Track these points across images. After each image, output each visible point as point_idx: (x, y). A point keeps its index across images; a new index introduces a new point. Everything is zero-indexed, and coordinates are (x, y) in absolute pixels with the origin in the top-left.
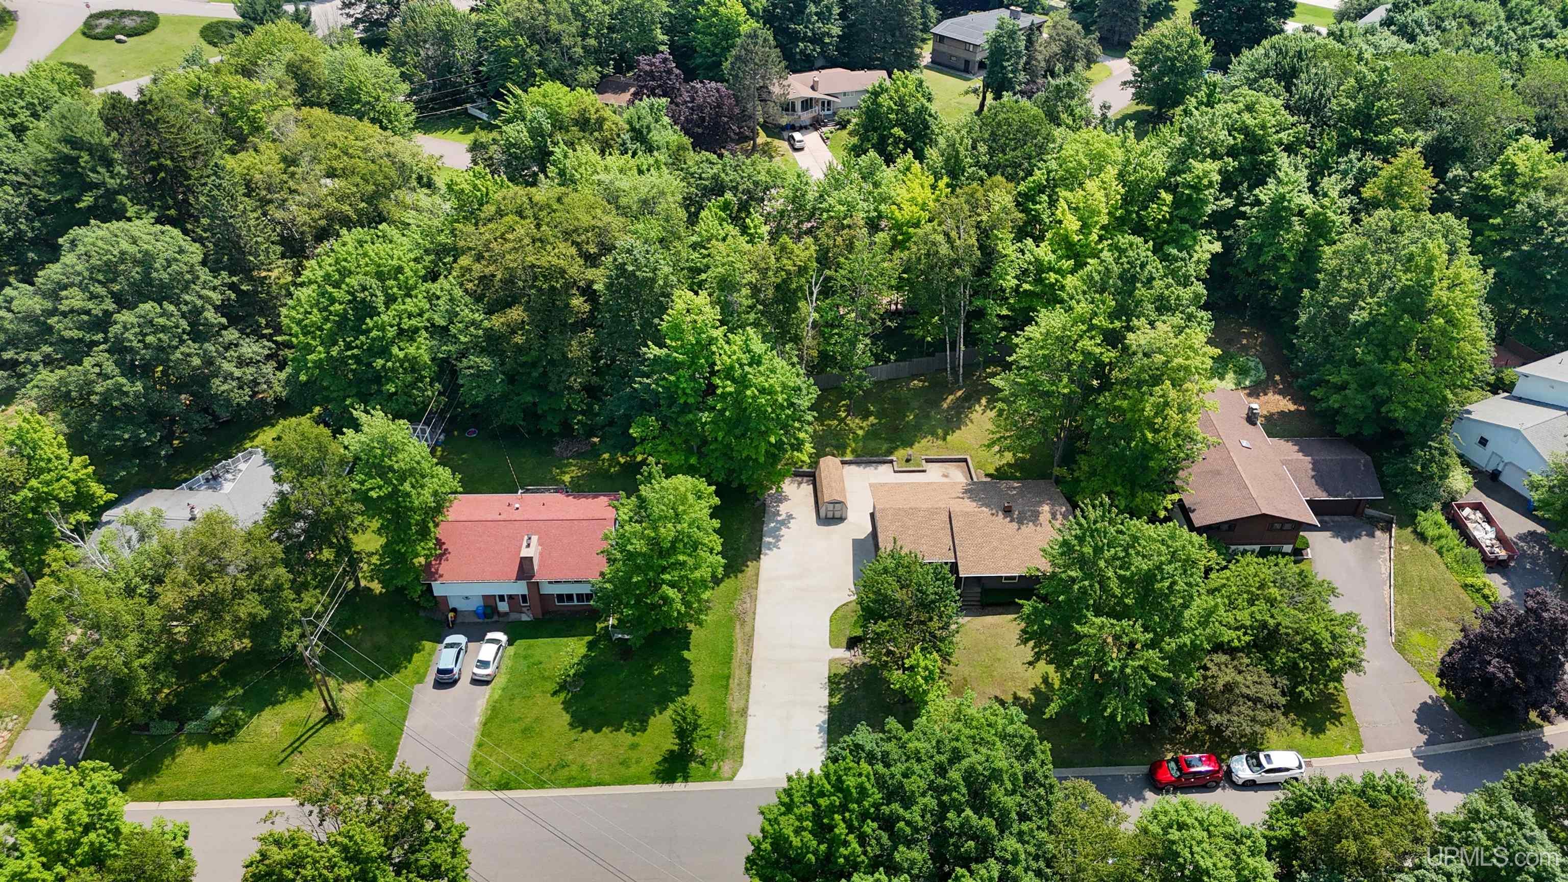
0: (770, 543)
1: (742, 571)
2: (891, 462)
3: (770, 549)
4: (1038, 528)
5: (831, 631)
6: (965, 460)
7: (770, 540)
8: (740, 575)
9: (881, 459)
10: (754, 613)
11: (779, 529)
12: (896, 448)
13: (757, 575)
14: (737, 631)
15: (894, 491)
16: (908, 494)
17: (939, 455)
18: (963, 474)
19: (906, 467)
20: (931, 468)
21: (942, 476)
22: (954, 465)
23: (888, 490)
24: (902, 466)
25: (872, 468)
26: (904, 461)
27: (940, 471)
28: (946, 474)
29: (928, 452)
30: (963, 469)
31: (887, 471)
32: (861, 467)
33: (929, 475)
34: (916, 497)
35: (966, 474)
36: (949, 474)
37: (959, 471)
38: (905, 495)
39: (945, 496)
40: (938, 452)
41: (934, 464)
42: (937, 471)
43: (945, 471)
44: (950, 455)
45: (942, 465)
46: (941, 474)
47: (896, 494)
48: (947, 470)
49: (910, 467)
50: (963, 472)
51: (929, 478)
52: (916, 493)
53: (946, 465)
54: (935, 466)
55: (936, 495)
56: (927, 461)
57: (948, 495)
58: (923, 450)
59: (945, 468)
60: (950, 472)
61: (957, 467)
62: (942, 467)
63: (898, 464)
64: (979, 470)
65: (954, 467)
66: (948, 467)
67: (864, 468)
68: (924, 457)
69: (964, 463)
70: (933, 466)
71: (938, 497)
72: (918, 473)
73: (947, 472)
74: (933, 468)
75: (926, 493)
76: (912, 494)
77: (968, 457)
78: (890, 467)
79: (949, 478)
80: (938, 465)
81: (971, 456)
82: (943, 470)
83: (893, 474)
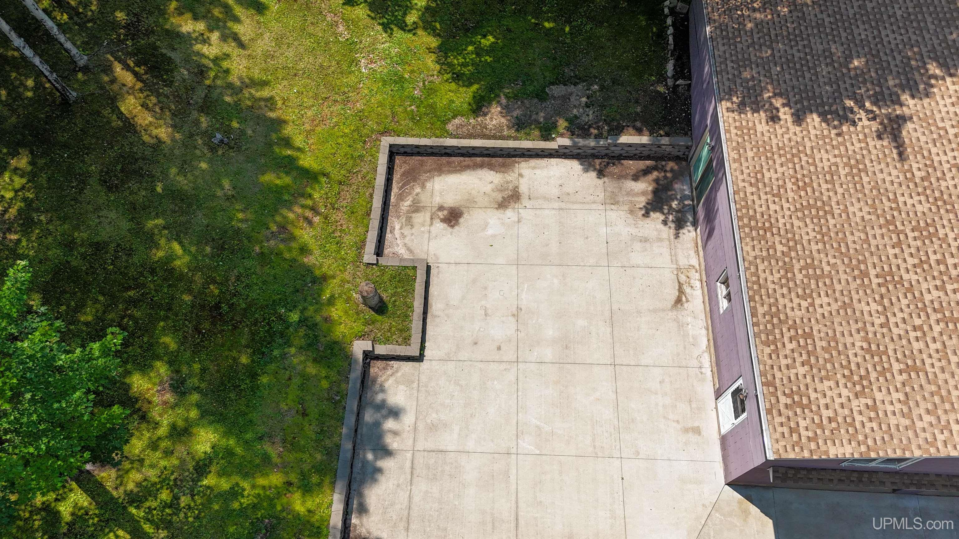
2: (369, 359)
6: (394, 151)
15: (859, 359)
16: (881, 304)
17: (369, 215)
18: (450, 172)
19: (406, 317)
20: (409, 250)
21: (452, 227)
22: (404, 185)
23: (842, 381)
24: (401, 331)
25: (390, 424)
26: (379, 318)
27: (427, 228)
28: (445, 212)
29: (348, 240)
30: (428, 168)
31: (409, 383)
32: (383, 463)
33: (444, 258)
34: (906, 277)
35: (449, 163)
36: (445, 205)
37: (436, 179)
38: (900, 315)
39: (880, 176)
40: (352, 213)
41: (388, 236)
42: (427, 235)
43: (428, 216)
44: (370, 184)
45: (398, 217)
46: (439, 226)
47: (886, 352)
48: (423, 207)
49: (410, 307)
50: (440, 170)
51: (457, 261)
52: (865, 274)
53: (397, 205)
54: (403, 236)
55: (874, 206)
56: (379, 252)
57: (870, 169)
58: (338, 252)
59: (413, 212)
60: (437, 200)
61: (415, 180)
62: (409, 220)
63: (387, 341)
64: (450, 127)
65: (412, 188)
66: (408, 203)
67: (387, 452)
68: (369, 256)
69: (398, 160)
70: (399, 242)
71: (896, 200)
72: (432, 290)
73: (434, 210)
74: (410, 244)
75: (867, 241)
76: (883, 290)
77: (386, 141)
78: (389, 372)
79: (464, 210)
80: (397, 227)
81: (386, 132)
82: (419, 218)
83: (425, 365)
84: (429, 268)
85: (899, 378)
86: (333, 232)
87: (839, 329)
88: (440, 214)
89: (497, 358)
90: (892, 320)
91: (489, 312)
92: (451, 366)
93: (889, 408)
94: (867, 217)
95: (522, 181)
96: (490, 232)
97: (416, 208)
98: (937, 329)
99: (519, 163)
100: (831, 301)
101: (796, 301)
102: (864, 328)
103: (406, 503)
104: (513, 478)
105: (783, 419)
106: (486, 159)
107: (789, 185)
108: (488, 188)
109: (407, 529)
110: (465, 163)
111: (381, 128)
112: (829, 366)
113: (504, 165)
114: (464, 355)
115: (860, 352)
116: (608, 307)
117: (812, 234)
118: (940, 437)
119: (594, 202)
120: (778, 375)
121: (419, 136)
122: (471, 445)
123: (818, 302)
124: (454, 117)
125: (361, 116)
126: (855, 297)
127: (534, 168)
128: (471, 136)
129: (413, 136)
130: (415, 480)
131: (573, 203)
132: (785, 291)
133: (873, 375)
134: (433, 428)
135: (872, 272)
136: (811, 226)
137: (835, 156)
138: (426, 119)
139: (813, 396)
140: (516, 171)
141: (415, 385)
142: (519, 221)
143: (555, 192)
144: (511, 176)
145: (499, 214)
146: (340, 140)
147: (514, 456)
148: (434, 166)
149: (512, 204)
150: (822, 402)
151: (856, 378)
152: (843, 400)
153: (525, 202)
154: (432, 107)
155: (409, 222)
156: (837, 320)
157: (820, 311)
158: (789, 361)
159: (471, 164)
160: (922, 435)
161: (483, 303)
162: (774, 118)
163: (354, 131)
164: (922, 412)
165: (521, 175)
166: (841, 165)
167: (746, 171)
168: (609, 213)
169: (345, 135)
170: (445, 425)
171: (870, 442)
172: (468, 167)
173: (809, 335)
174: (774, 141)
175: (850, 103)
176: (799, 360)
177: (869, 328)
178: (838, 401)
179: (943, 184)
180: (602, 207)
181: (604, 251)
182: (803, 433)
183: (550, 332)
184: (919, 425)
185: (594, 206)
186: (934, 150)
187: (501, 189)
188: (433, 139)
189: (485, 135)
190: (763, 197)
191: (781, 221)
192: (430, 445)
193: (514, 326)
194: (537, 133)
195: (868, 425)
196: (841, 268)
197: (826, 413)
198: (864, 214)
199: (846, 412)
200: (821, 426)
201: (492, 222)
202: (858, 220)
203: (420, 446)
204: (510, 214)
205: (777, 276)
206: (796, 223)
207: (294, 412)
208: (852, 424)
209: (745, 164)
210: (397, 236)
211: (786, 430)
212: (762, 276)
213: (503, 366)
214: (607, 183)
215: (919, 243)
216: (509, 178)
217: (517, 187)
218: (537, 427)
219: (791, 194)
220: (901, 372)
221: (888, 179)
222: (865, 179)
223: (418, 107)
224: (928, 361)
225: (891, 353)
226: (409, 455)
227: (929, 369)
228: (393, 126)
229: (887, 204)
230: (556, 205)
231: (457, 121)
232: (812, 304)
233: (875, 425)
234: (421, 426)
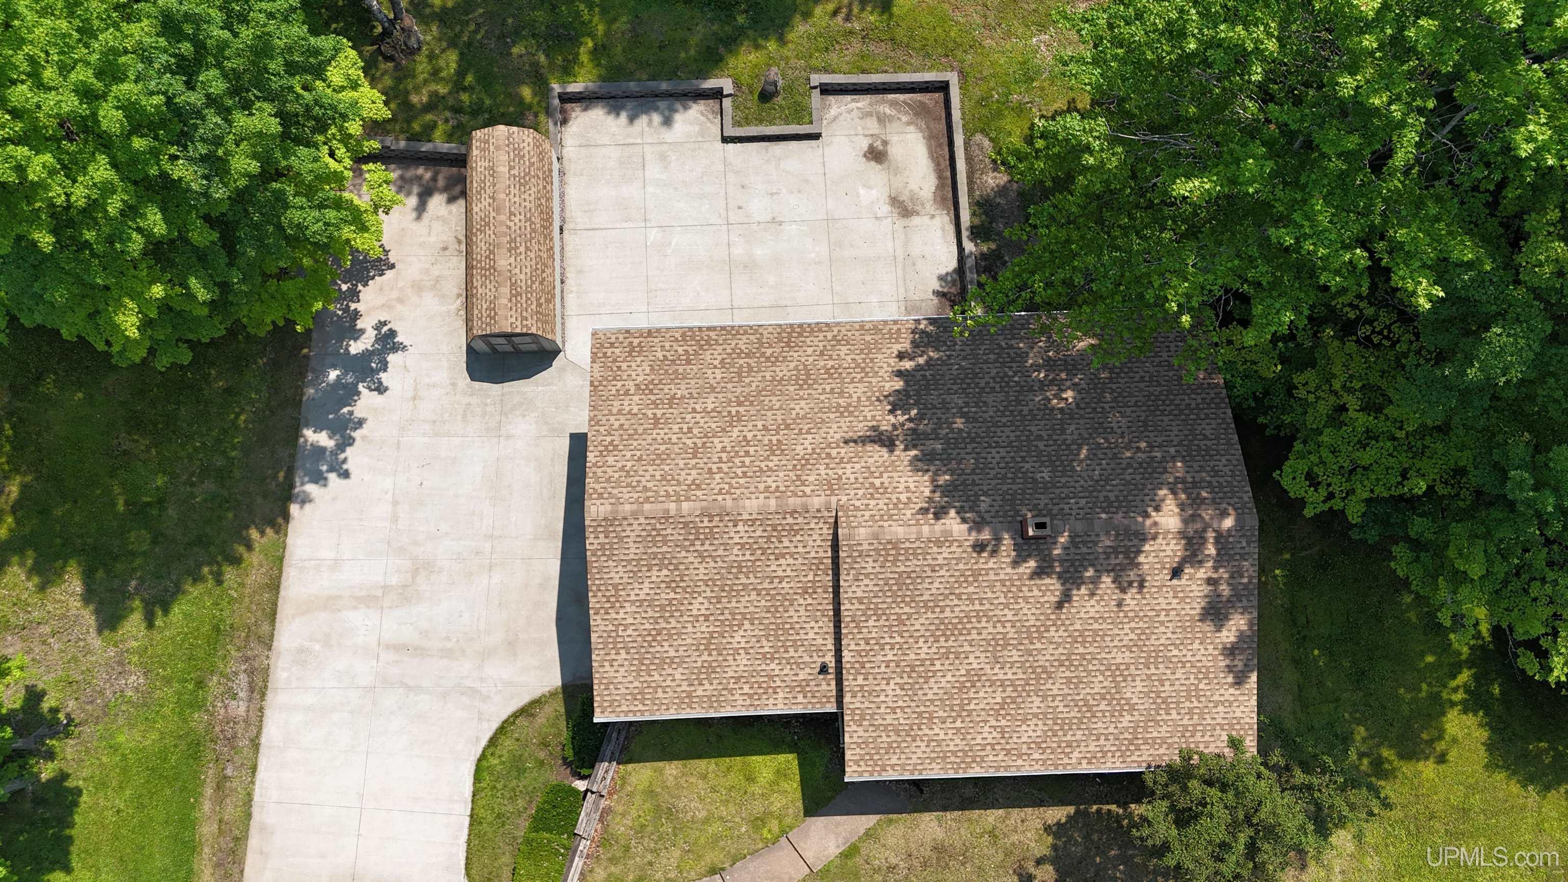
0: (320, 451)
1: (236, 561)
2: (717, 94)
3: (319, 479)
4: (1131, 598)
5: (475, 820)
6: (943, 87)
7: (323, 439)
8: (230, 573)
9: (684, 86)
10: (255, 745)
11: (350, 394)
12: (731, 42)
13: (274, 586)
14: (207, 806)
15: (667, 391)
16: (713, 410)
17: (863, 72)
18: (930, 148)
19: (761, 121)
20: (835, 118)
21: (865, 156)
22: (909, 105)
23: (649, 378)
24: (747, 118)
25: (656, 118)
26: (756, 97)
27: (861, 132)
28: (881, 148)
29: (833, 58)
30: (932, 125)
31: (702, 133)
32: (624, 116)
33: (827, 151)
34: (736, 430)
35: (940, 145)
36: (889, 147)
37: (920, 135)
38: (702, 421)
39: (835, 426)
40: (862, 57)
41: (848, 98)
42: (852, 132)
43: (876, 132)
44: (898, 69)
45: (871, 105)
46: (865, 144)
47: (671, 407)
48: (885, 126)
49: (771, 123)
50: (931, 137)
51: (827, 164)
52: (740, 404)
53: (884, 101)
54: (850, 111)
55: (804, 417)
56: (827, 90)
57: (843, 420)
58: (817, 50)
59: (878, 118)
60: (894, 139)
61: (915, 114)
62: (869, 114)
63: (736, 108)
64: (978, 137)
65: (906, 113)
66: (888, 111)
67: (632, 119)
68: (817, 79)
69: (938, 96)
70: (843, 108)
71: (808, 433)
72: (794, 144)
73: (883, 137)
74: (841, 118)
75: (771, 409)
76: (725, 414)
77: (953, 78)
78: (710, 116)
79: (885, 165)
80: (859, 105)
81: (963, 75)
82: (872, 126)
83: (719, 145)
84: (816, 136)
85: (649, 413)
86: (838, 42)
87: (693, 382)
88: (879, 143)
89: (730, 206)
90: (698, 416)
91: (775, 197)
92: (721, 167)
93: (626, 403)
94: (794, 412)
95: (926, 219)
96: (862, 191)
97: (882, 120)
98: (689, 442)
99: (948, 214)
100: (718, 379)
101: (719, 358)
102: (692, 397)
103: (599, 142)
104: (626, 225)
105: (621, 339)
106: (949, 182)
107: (831, 363)
108: (913, 186)
109: (580, 146)
110: (941, 160)
111: (968, 69)
112: (662, 372)
113: (944, 199)
114: (731, 178)
115: (672, 393)
116: (789, 303)
117: (781, 374)
118: (602, 429)
119: (906, 290)
120: (656, 340)
121: (962, 108)
122: (650, 189)
123: (717, 371)
124: (991, 140)
125: (975, 45)
126: (720, 396)
127: (943, 230)
128: (969, 159)
129: (962, 101)
130: (619, 148)
131: (904, 269)
132: (729, 351)
133: (653, 398)
134: (663, 157)
135: (741, 409)
136: (788, 374)
137: (859, 398)
138: (984, 111)
139: (639, 359)
140: (938, 212)
141: (700, 139)
142: (877, 218)
143: (916, 251)
144: (930, 207)
145: (885, 197)
146: (939, 30)
147: (643, 225)
148: (935, 131)
149: (896, 211)
150: (633, 364)
151: (651, 387)
152: (634, 377)
153: (901, 222)
154: (999, 114)
155: (866, 115)
156: (700, 381)
157: (709, 372)
158: (668, 348)
159: (942, 167)
160: (604, 418)
161: (784, 191)
162: (901, 356)
163: (955, 42)
164: (622, 422)
165: (933, 217)
166: (849, 401)
167: (849, 334)
168: (894, 306)
169: (947, 33)
170: (666, 168)
171: (601, 388)
172: (938, 164)
173: (688, 362)
174: (880, 356)
175: (914, 412)
176: (668, 354)
177: (692, 401)
178: (633, 374)
179: (822, 467)
180: (901, 298)
181: (851, 300)
182: (610, 351)
183: (758, 252)
184: (612, 418)
185: (902, 290)
186: (857, 466)
187: (913, 198)
188: (961, 122)
189: (973, 173)
190: (821, 344)
191: (795, 355)
192: (648, 157)
193: (762, 219)
194: (977, 221)
195: (614, 389)
196: (747, 390)
197: (624, 366)
198: (798, 410)
199: (625, 377)
200: (615, 361)
201: (874, 192)
202: (792, 406)
203: (648, 149)
204: (886, 208)
205: (743, 347)
206: (792, 365)
207: (662, 38)
208: (615, 379)
209: (857, 333)
210: (849, 106)
211: (613, 340)
212: (744, 337)
213: (724, 213)
214: (930, 303)
215: (766, 442)
216: (928, 206)
217: (918, 214)
218: (670, 244)
219: (822, 363)
220: (655, 414)
221: (831, 431)
222: (832, 416)
223: (998, 101)
224: (662, 432)
225: (671, 411)
226: (639, 141)
227: (655, 432)
228: (971, 80)
229: (806, 427)
230: (900, 253)
231: (986, 143)
232: (715, 367)
233: (614, 392)
234: (665, 147)
